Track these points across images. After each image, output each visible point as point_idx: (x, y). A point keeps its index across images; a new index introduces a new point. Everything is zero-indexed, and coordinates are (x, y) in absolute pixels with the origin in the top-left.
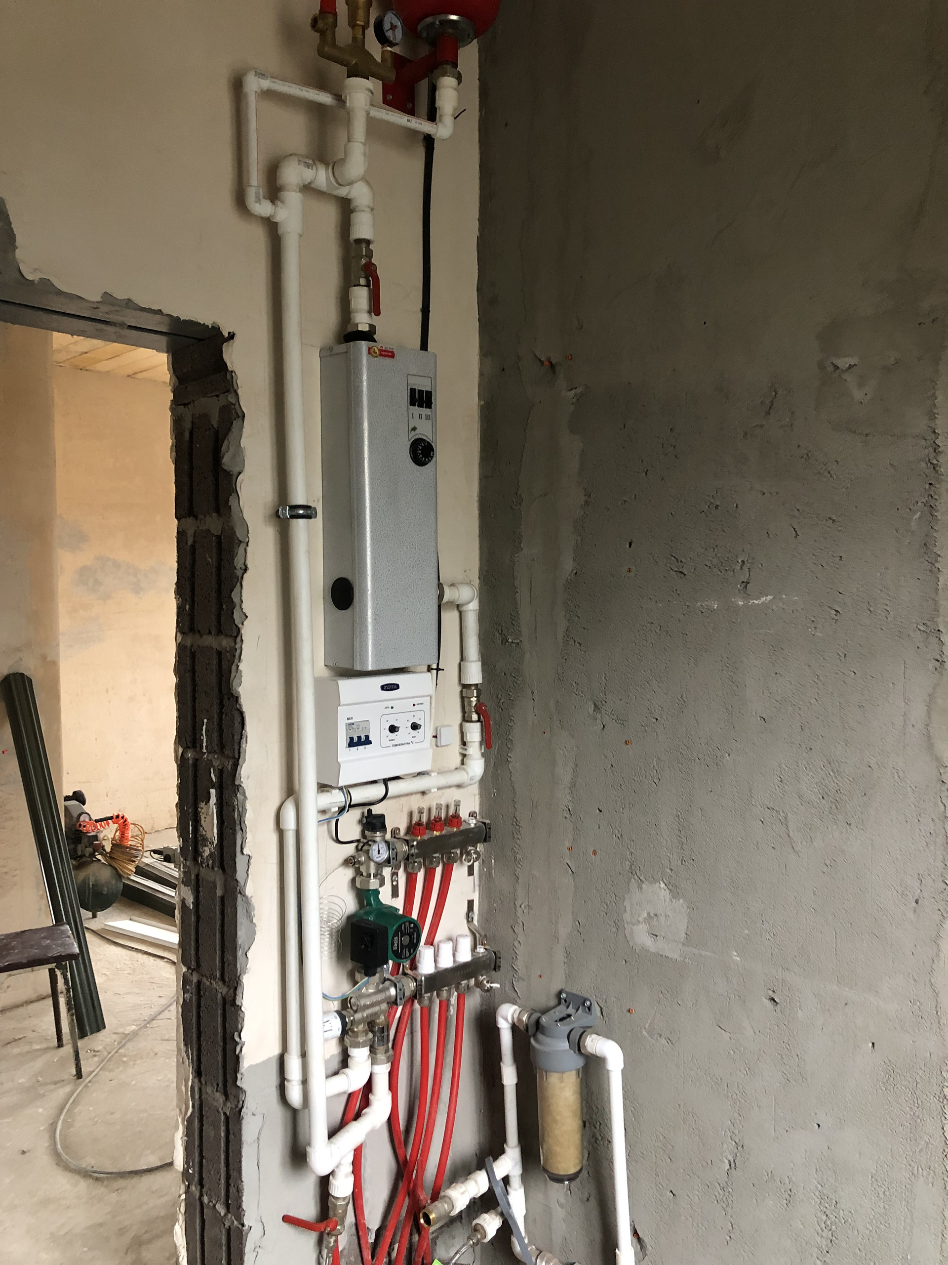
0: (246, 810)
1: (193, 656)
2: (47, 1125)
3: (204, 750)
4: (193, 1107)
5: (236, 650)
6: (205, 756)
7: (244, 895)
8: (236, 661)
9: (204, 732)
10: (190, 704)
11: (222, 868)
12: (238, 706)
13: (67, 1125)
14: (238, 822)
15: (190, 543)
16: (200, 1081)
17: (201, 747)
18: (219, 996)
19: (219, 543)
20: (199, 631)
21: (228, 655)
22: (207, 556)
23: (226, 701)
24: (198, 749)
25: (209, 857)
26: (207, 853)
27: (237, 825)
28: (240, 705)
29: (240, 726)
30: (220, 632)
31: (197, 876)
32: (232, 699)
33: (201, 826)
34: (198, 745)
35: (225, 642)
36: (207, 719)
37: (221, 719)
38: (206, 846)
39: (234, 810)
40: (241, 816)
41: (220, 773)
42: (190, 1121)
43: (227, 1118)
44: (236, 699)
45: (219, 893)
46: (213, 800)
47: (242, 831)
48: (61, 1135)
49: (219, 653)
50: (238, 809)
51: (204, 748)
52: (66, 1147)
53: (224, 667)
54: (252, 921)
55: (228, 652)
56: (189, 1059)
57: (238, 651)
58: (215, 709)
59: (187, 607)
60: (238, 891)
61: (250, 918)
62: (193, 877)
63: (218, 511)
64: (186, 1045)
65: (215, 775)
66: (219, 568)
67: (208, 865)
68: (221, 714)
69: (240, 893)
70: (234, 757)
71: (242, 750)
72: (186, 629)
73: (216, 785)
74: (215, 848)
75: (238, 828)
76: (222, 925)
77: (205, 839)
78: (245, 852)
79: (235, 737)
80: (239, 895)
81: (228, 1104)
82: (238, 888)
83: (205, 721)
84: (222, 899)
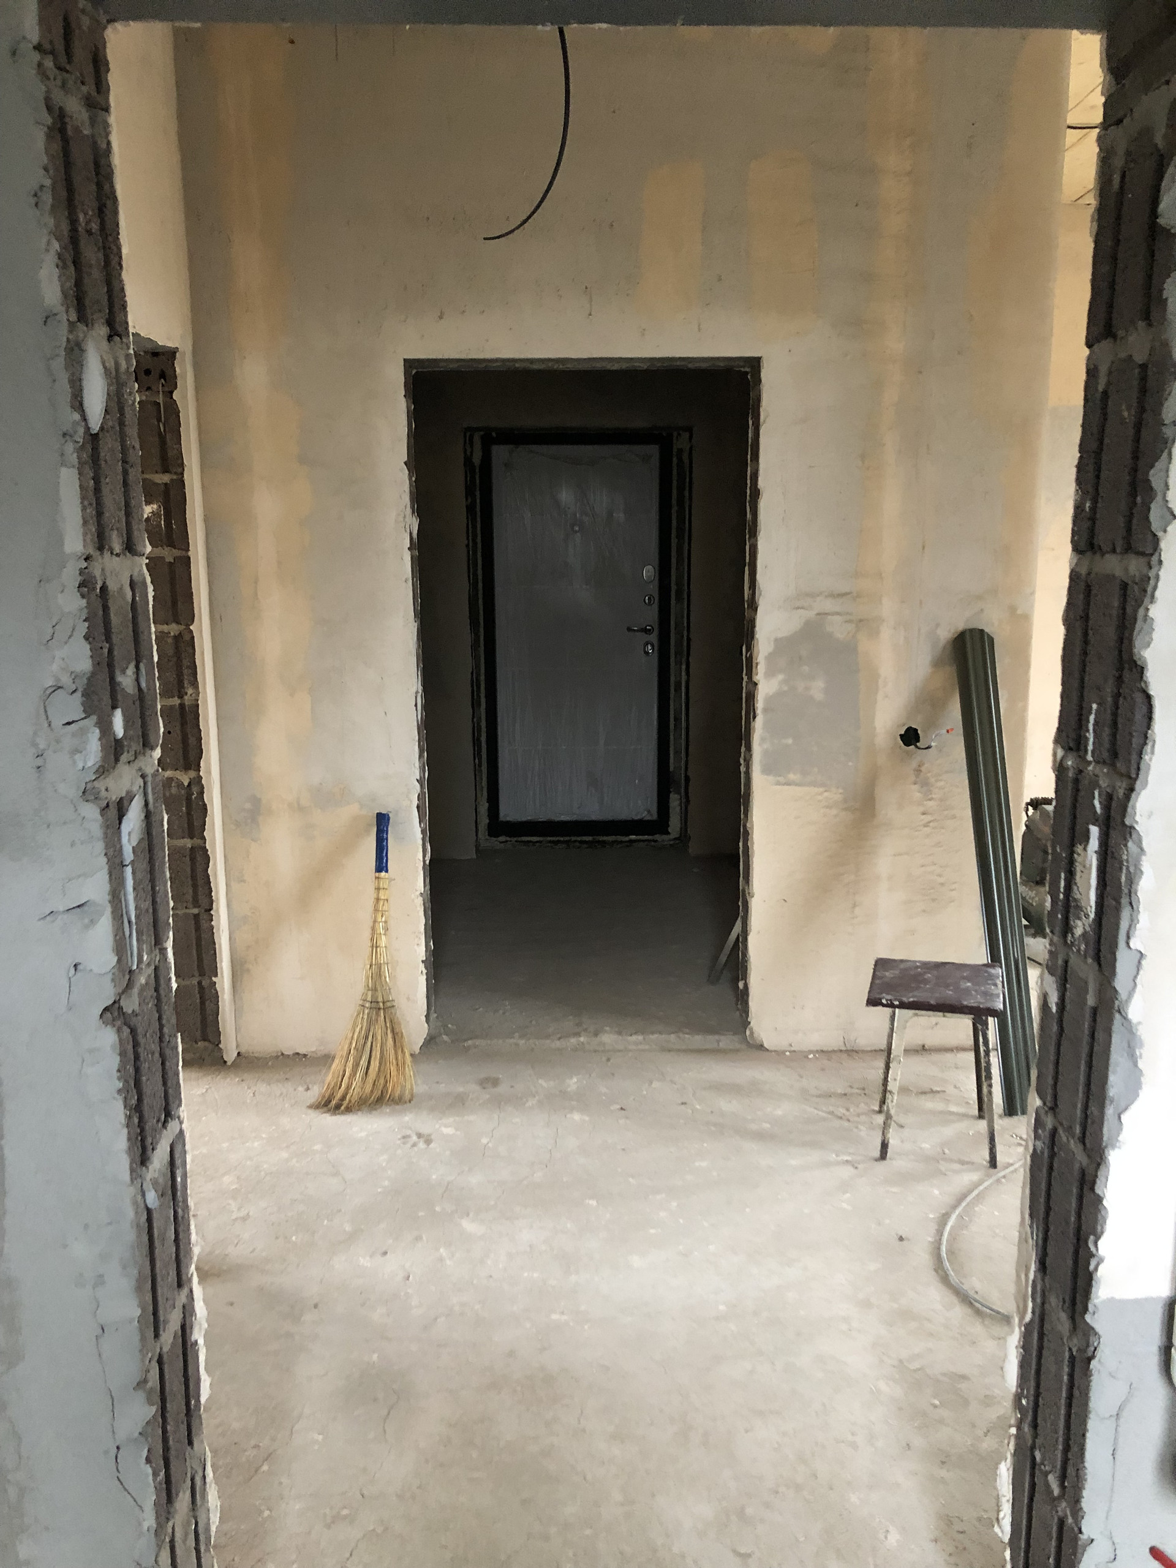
0: (1142, 872)
1: (1088, 588)
2: (937, 1215)
3: (1089, 758)
4: (1033, 1312)
5: (1149, 578)
6: (1090, 768)
7: (1125, 1018)
8: (1147, 600)
9: (1091, 727)
10: (1077, 675)
11: (1098, 959)
12: (1143, 684)
13: (961, 1224)
14: (1126, 891)
15: (1101, 388)
16: (1043, 1280)
17: (1086, 751)
18: (1077, 1166)
19: (1144, 379)
20: (1100, 548)
21: (1136, 587)
22: (1124, 407)
23: (1126, 675)
24: (1081, 753)
25: (1081, 939)
26: (1078, 931)
27: (1123, 896)
28: (1146, 682)
29: (1146, 720)
30: (1128, 549)
31: (1066, 962)
32: (1134, 670)
33: (1076, 884)
34: (1082, 747)
35: (1134, 565)
36: (1099, 704)
37: (1116, 706)
38: (1079, 919)
39: (1121, 869)
40: (1131, 882)
41: (1108, 800)
42: (1028, 1327)
43: (1072, 1358)
44: (1139, 670)
45: (1091, 1001)
46: (1094, 844)
47: (1133, 908)
48: (950, 1234)
49: (1124, 586)
50: (1128, 868)
51: (1090, 753)
52: (951, 1252)
53: (1129, 610)
54: (1135, 1064)
55: (1136, 584)
56: (1033, 1238)
57: (1152, 582)
58: (1109, 689)
59: (1088, 505)
60: (1117, 1008)
61: (1133, 1059)
62: (1060, 962)
63: (1147, 317)
64: (1031, 1215)
65: (1100, 803)
66: (1138, 426)
67: (1080, 949)
68: (1117, 696)
69: (1119, 1012)
70: (1130, 778)
71: (1142, 766)
72: (1083, 545)
73: (1101, 819)
74: (1090, 926)
75: (1124, 901)
76: (1091, 1055)
77: (1079, 908)
78: (1132, 945)
79: (1134, 740)
80: (1117, 1016)
81: (1075, 1341)
82: (1117, 1003)
83: (1095, 706)
84: (1095, 1011)
